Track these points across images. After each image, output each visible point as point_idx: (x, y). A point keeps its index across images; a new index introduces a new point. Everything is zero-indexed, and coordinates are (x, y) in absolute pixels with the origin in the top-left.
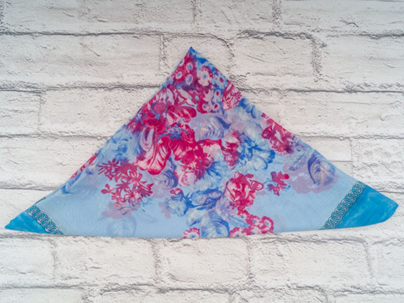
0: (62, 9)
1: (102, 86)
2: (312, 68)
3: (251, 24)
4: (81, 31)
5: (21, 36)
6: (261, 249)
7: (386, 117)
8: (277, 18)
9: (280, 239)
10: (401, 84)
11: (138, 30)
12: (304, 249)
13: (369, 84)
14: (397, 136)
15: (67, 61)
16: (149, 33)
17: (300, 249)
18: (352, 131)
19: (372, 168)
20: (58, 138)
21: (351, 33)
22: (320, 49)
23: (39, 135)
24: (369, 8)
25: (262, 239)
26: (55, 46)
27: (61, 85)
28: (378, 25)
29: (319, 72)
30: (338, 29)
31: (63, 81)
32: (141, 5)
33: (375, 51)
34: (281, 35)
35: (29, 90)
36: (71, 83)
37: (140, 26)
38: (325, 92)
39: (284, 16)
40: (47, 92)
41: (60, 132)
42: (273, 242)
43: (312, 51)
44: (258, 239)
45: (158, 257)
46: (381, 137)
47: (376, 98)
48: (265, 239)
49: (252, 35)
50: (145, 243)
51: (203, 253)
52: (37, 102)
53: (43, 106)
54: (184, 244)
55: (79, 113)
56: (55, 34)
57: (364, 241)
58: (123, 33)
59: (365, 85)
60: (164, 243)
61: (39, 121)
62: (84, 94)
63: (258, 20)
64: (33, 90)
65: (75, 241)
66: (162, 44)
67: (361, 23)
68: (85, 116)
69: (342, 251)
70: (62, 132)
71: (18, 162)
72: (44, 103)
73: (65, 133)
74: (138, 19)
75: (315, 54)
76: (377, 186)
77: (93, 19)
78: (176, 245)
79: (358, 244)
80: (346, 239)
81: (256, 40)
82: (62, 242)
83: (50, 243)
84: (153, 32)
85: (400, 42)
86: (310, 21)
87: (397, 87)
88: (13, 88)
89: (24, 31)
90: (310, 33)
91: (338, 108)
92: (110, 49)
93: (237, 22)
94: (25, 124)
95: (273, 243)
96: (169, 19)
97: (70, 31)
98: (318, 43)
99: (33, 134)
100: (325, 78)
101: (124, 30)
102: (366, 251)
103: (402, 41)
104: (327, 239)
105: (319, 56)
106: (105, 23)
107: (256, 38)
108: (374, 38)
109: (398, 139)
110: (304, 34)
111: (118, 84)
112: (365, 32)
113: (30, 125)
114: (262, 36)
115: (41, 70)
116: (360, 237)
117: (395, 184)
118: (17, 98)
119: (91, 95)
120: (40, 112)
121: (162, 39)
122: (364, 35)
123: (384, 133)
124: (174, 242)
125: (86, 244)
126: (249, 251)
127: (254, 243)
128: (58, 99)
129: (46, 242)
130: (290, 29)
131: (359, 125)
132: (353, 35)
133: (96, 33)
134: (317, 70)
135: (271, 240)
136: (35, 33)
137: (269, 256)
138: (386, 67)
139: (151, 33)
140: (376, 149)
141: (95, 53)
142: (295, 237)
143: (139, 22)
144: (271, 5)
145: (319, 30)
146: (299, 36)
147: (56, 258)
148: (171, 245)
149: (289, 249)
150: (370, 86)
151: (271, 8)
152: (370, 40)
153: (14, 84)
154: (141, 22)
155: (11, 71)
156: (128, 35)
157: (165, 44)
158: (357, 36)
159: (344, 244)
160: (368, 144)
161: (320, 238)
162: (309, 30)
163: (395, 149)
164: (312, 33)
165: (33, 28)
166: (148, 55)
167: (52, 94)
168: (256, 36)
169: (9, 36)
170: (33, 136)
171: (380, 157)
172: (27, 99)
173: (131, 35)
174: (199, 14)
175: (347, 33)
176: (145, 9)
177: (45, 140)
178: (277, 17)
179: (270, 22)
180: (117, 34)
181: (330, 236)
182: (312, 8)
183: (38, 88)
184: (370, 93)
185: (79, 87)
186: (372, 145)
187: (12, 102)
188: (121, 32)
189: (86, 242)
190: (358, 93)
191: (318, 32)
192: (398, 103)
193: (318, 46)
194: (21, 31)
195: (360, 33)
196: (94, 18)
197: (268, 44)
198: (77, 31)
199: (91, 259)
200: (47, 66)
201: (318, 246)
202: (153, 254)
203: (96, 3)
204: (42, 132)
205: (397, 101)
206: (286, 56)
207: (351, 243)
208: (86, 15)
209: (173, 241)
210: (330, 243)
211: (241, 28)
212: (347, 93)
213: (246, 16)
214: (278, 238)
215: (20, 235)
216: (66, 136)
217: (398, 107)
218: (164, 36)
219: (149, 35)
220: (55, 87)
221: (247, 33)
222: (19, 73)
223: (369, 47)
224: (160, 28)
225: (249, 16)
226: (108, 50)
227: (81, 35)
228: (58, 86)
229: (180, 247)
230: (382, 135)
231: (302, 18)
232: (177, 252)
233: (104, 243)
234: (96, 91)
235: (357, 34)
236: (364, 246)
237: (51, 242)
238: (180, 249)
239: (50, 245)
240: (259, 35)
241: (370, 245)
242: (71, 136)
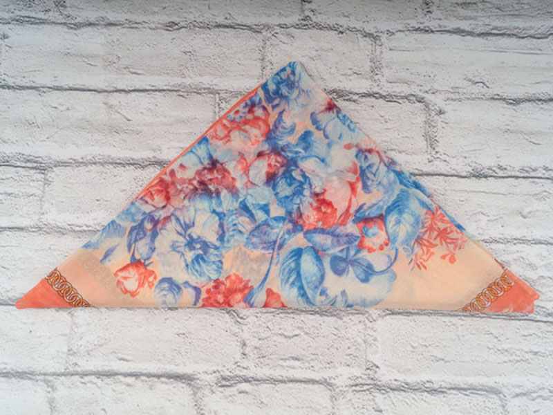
0: (81, 56)
1: (132, 162)
2: (425, 143)
3: (340, 81)
4: (106, 87)
5: (23, 91)
6: (350, 400)
7: (530, 213)
8: (377, 74)
9: (378, 385)
10: (550, 168)
11: (185, 87)
12: (413, 401)
13: (505, 167)
14: (545, 241)
15: (85, 126)
16: (200, 91)
17: (409, 402)
18: (481, 231)
20: (66, 234)
21: (478, 96)
22: (436, 117)
23: (40, 228)
24: (503, 63)
25: (352, 386)
26: (69, 105)
27: (74, 160)
28: (516, 85)
29: (434, 149)
30: (460, 90)
31: (78, 154)
32: (190, 52)
33: (512, 121)
34: (382, 97)
35: (29, 165)
36: (89, 157)
37: (187, 81)
38: (442, 177)
39: (386, 72)
40: (55, 169)
41: (69, 225)
42: (368, 390)
43: (424, 119)
44: (346, 386)
45: (202, 409)
46: (523, 241)
47: (515, 186)
48: (356, 385)
49: (342, 97)
50: (183, 388)
51: (267, 405)
52: (40, 183)
53: (47, 188)
54: (240, 390)
55: (98, 198)
56: (71, 89)
57: (500, 393)
58: (164, 90)
59: (499, 168)
60: (210, 389)
61: (41, 208)
62: (106, 173)
63: (350, 75)
64: (35, 165)
65: (82, 383)
66: (217, 105)
67: (493, 83)
68: (105, 203)
69: (468, 406)
70: (73, 225)
71: (8, 267)
72: (50, 184)
73: (77, 226)
74: (185, 71)
75: (429, 123)
77: (124, 70)
78: (228, 391)
79: (491, 396)
80: (474, 389)
81: (348, 103)
82: (63, 384)
83: (46, 386)
84: (205, 89)
85: (547, 109)
86: (422, 78)
87: (544, 172)
88: (8, 162)
89: (28, 85)
90: (422, 94)
91: (462, 199)
92: (144, 111)
93: (322, 78)
94: (21, 213)
95: (368, 392)
96: (227, 73)
97: (91, 86)
98: (433, 108)
99: (32, 228)
100: (444, 157)
101: (166, 85)
102: (504, 407)
103: (550, 107)
104: (446, 388)
105: (434, 127)
106: (140, 77)
107: (347, 100)
108: (511, 103)
109: (546, 244)
110: (414, 95)
111: (153, 160)
112: (498, 95)
113: (28, 214)
114: (355, 97)
115: (48, 138)
116: (494, 385)
117: (544, 310)
118: (13, 176)
119: (116, 174)
120: (43, 197)
121: (218, 99)
122: (497, 99)
123: (526, 235)
124: (225, 388)
125: (99, 388)
126: (333, 402)
127: (341, 391)
128: (70, 178)
129: (41, 383)
130: (394, 90)
131: (490, 223)
132: (482, 98)
133: (127, 89)
134: (431, 145)
135: (365, 388)
136: (43, 87)
137: (362, 411)
138: (529, 143)
139: (203, 91)
140: (516, 258)
141: (123, 116)
142: (399, 383)
143: (186, 75)
144: (368, 55)
145: (434, 91)
146: (406, 98)
147: (54, 407)
148: (221, 392)
149: (392, 401)
150: (506, 169)
151: (368, 61)
152: (505, 105)
153: (8, 157)
154: (189, 76)
155: (6, 139)
156: (171, 93)
157: (222, 105)
158: (487, 100)
159: (471, 395)
160: (504, 251)
161: (436, 386)
162: (420, 90)
163: (543, 258)
164: (425, 95)
165: (41, 80)
166: (197, 120)
167: (61, 172)
168: (347, 98)
169: (7, 90)
170: (31, 230)
171: (522, 270)
172: (26, 177)
173: (175, 93)
174: (270, 66)
175: (473, 96)
176: (196, 58)
177: (48, 235)
178: (377, 72)
179: (366, 78)
180: (156, 90)
181: (451, 384)
182: (425, 61)
183: (42, 163)
184: (506, 179)
185: (99, 163)
186: (511, 253)
187: (5, 182)
188: (161, 88)
189: (99, 384)
190: (490, 179)
191: (433, 93)
192: (544, 194)
193: (433, 112)
194: (23, 84)
195: (491, 96)
196: (125, 68)
197: (364, 108)
198: (101, 85)
199: (104, 410)
200: (56, 132)
201: (433, 397)
202: (194, 404)
203: (128, 49)
204: (46, 225)
205: (545, 191)
206: (389, 125)
207: (482, 395)
208: (114, 65)
209: (223, 386)
210: (451, 394)
211: (327, 86)
212: (474, 178)
213: (333, 71)
214: (375, 384)
215: (3, 373)
216: (77, 231)
217: (546, 199)
218: (221, 95)
219: (200, 94)
220: (65, 163)
221: (335, 94)
222: (17, 141)
223: (504, 115)
224: (216, 85)
225: (338, 70)
226: (142, 113)
227: (106, 91)
228: (71, 161)
229: (234, 395)
230: (524, 238)
231: (412, 74)
232: (229, 402)
233: (124, 386)
234: (123, 168)
235: (487, 97)
236: (501, 399)
237: (47, 384)
238: (234, 397)
239: (46, 388)
240: (351, 96)
241: (508, 397)
242: (85, 231)
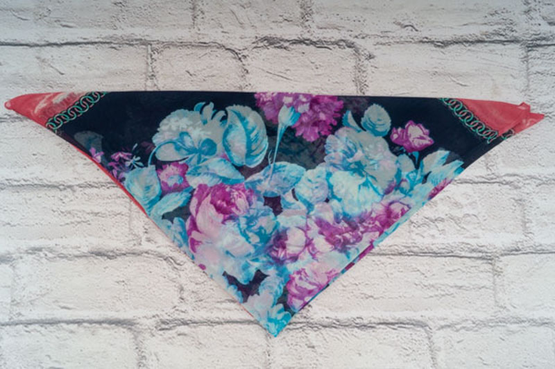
19: (438, 225)
76: (444, 249)
